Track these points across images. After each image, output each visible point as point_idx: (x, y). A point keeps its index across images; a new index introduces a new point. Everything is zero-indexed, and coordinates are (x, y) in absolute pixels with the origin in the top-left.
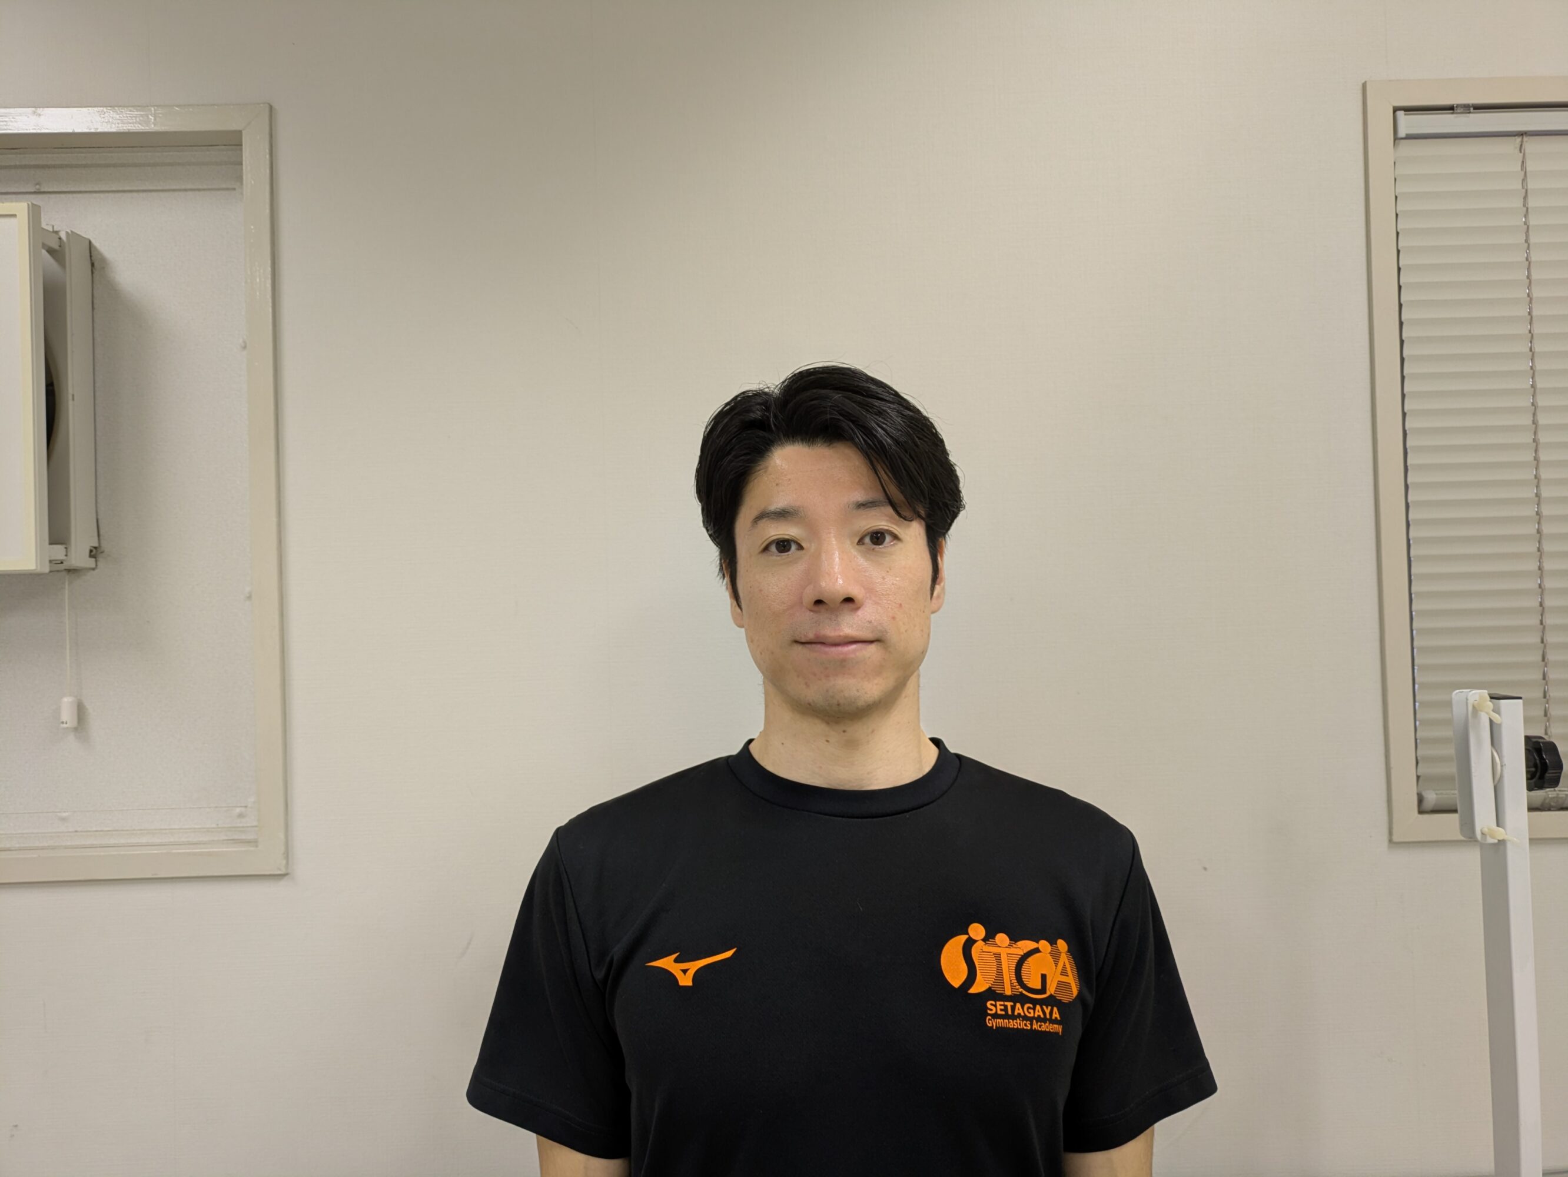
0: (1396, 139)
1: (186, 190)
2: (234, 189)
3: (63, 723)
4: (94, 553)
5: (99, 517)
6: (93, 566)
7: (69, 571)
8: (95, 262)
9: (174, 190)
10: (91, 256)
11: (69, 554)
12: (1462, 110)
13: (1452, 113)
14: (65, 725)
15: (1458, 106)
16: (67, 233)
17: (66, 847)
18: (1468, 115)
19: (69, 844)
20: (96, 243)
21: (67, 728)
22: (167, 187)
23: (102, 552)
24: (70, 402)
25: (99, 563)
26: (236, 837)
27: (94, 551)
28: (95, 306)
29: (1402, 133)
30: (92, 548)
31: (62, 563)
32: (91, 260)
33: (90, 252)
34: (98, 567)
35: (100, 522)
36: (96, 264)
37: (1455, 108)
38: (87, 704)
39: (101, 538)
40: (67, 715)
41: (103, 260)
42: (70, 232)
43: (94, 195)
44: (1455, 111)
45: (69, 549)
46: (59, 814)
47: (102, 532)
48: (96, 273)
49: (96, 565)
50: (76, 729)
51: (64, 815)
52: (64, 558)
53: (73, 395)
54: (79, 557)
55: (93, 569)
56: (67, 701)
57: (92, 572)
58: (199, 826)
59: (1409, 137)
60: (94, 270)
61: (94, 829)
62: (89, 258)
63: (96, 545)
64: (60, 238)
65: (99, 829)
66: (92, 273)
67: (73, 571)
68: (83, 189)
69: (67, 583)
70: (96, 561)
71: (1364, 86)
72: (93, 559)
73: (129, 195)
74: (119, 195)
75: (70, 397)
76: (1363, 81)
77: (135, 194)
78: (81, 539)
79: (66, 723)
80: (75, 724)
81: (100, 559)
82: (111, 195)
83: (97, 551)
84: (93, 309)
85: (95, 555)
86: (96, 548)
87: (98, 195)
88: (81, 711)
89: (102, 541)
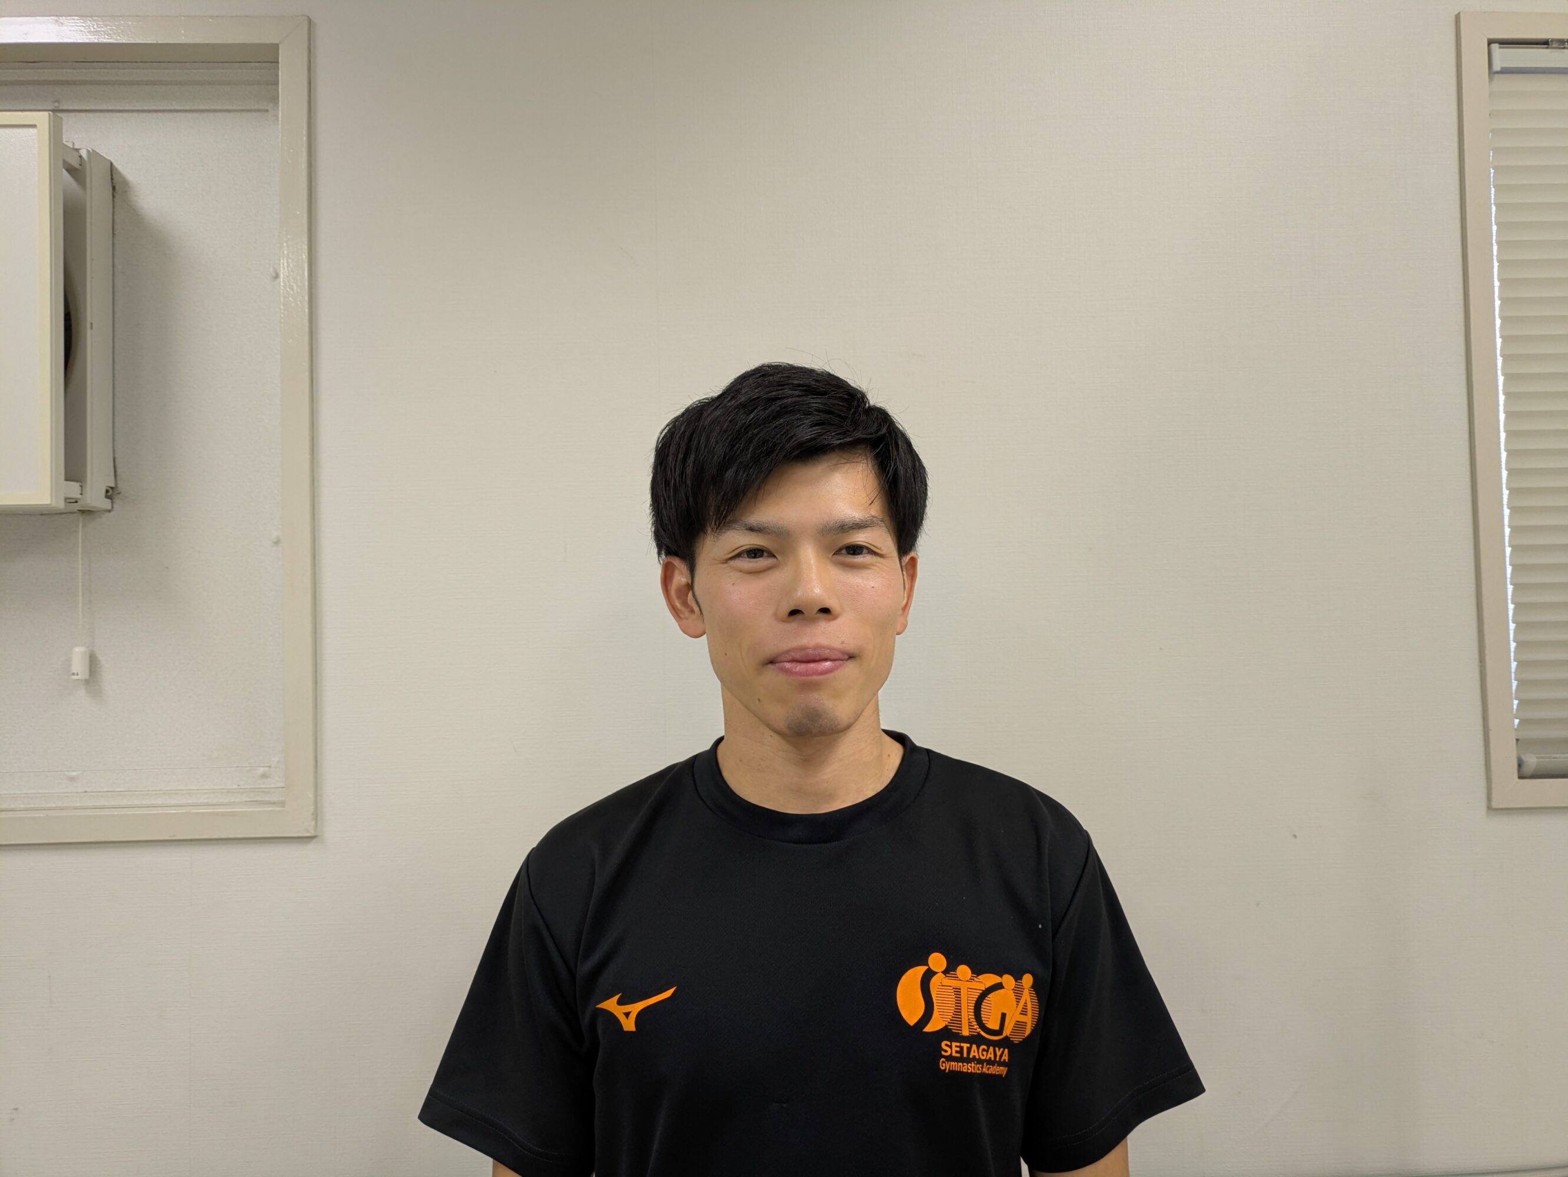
0: (1492, 73)
1: (215, 111)
2: (267, 111)
3: (73, 674)
4: (111, 493)
5: (117, 456)
6: (109, 507)
7: (83, 511)
8: (117, 185)
10: (112, 179)
11: (83, 493)
12: (1557, 45)
13: (1547, 48)
14: (75, 677)
15: (1553, 40)
16: (88, 151)
17: (76, 808)
18: (1563, 50)
19: (79, 805)
20: (118, 166)
21: (78, 680)
22: (196, 107)
23: (119, 494)
24: (89, 331)
25: (115, 505)
26: (259, 798)
27: (111, 491)
28: (116, 232)
29: (1497, 67)
30: (108, 488)
31: (76, 502)
32: (112, 183)
33: (112, 175)
34: (115, 509)
35: (117, 461)
36: (117, 188)
37: (1550, 43)
38: (101, 657)
39: (118, 478)
40: (79, 666)
41: (126, 183)
42: (91, 151)
43: (117, 114)
44: (1550, 46)
45: (83, 488)
46: (67, 773)
47: (119, 471)
48: (117, 196)
49: (112, 507)
50: (87, 682)
51: (74, 774)
52: (79, 496)
53: (92, 324)
54: (95, 498)
55: (109, 511)
56: (79, 651)
57: (107, 514)
58: (219, 787)
59: (1505, 71)
60: (115, 194)
61: (105, 790)
62: (110, 180)
63: (113, 485)
64: (81, 157)
65: (111, 790)
66: (113, 196)
67: (87, 513)
68: (105, 107)
69: (81, 525)
70: (112, 502)
71: (1458, 17)
72: (109, 501)
73: (154, 115)
74: (144, 115)
75: (88, 326)
76: (1456, 13)
77: (160, 114)
78: (98, 478)
79: (78, 675)
80: (87, 676)
81: (117, 501)
82: (135, 114)
83: (113, 492)
84: (113, 234)
85: (111, 495)
86: (112, 488)
87: (121, 114)
88: (93, 663)
89: (118, 481)
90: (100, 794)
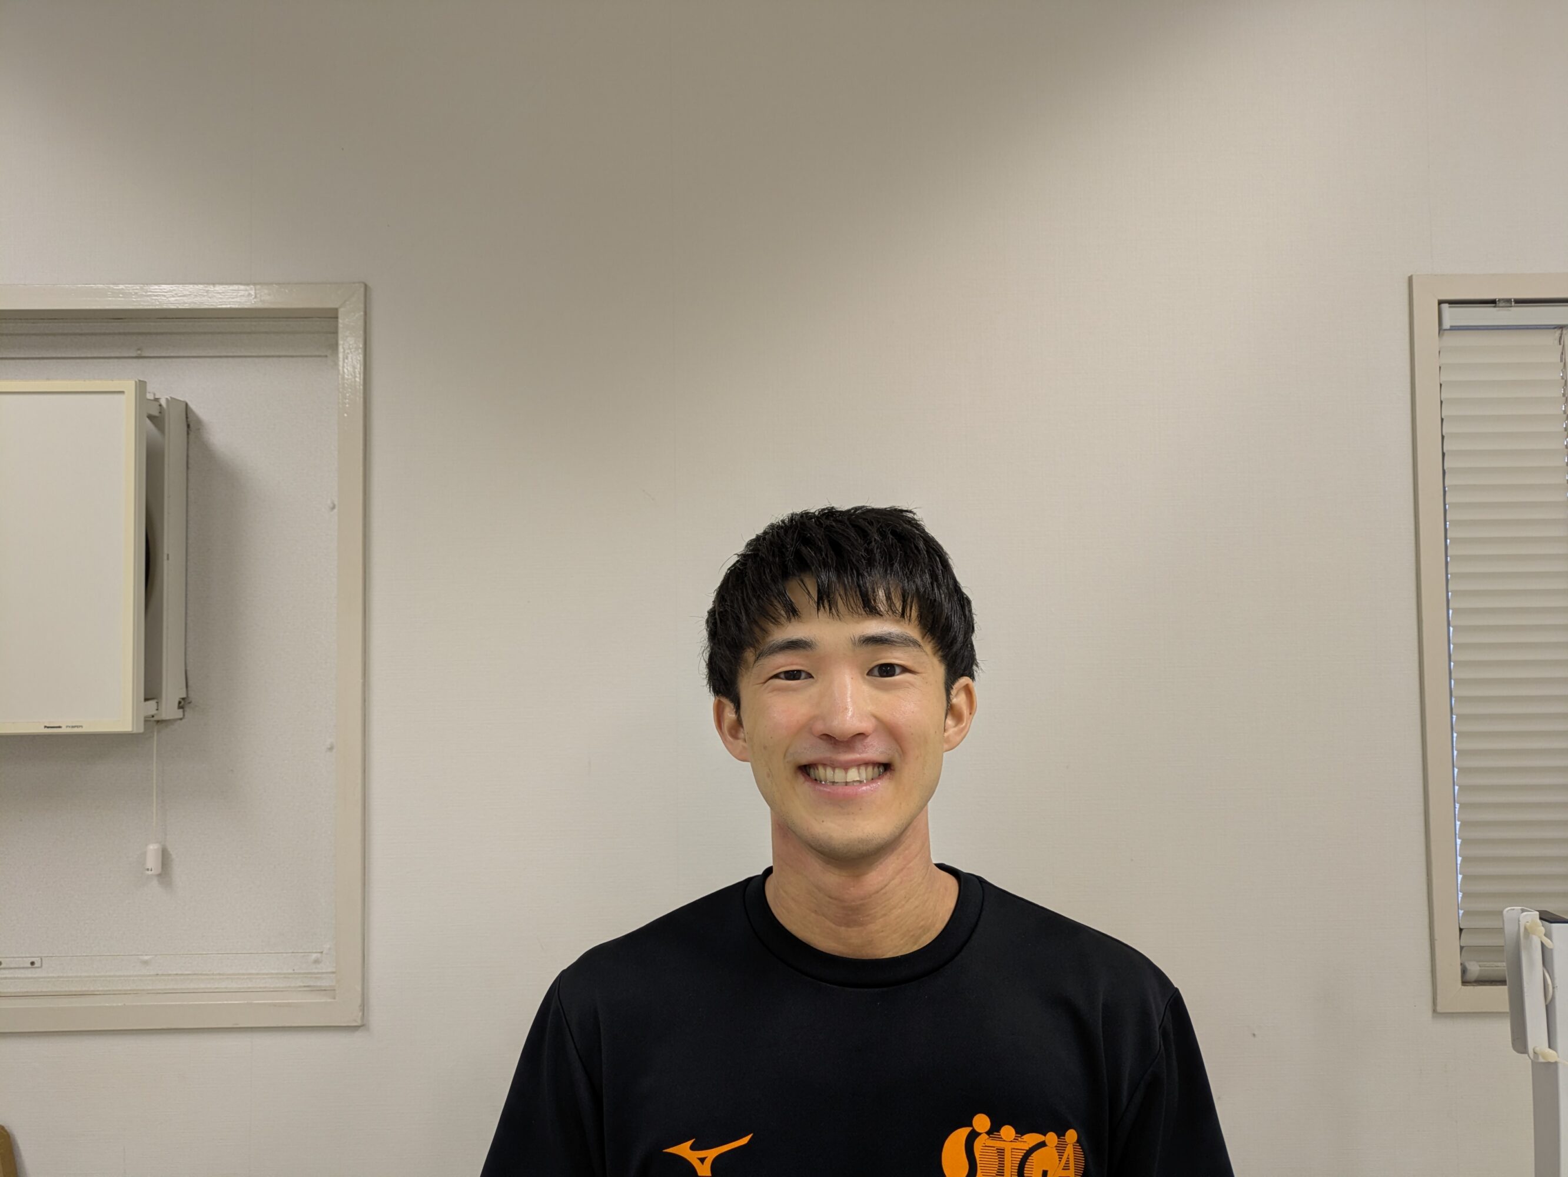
0: (1441, 329)
1: (279, 356)
3: (148, 870)
4: (182, 704)
5: (188, 669)
6: (181, 717)
7: (158, 722)
8: (191, 424)
10: (187, 418)
11: (159, 709)
12: (1503, 304)
13: (1495, 307)
14: (149, 873)
15: (1499, 300)
16: (167, 399)
18: (1510, 308)
20: (192, 406)
21: (152, 875)
22: (262, 353)
23: (190, 703)
24: (165, 562)
25: (186, 713)
26: (312, 984)
27: (183, 702)
28: (190, 466)
29: (1446, 325)
30: (181, 700)
31: (154, 716)
32: (187, 421)
33: (187, 414)
34: (186, 717)
35: (188, 673)
36: (192, 425)
37: (1497, 303)
39: (189, 689)
40: (152, 862)
41: (199, 422)
42: (170, 398)
43: (192, 360)
44: (1497, 305)
45: (159, 704)
46: (141, 957)
47: (190, 683)
48: (192, 434)
49: (184, 715)
50: (159, 875)
51: (146, 958)
52: (155, 712)
53: (168, 555)
54: (169, 709)
55: (181, 720)
56: (153, 848)
57: (179, 721)
58: (276, 971)
59: (1453, 328)
60: (190, 432)
61: (175, 973)
62: (185, 420)
63: (184, 696)
64: (160, 405)
65: (180, 973)
66: (188, 434)
67: (163, 723)
68: (181, 354)
69: (157, 736)
70: (184, 712)
71: (1410, 279)
72: (181, 710)
74: (216, 360)
75: (165, 557)
76: (1410, 275)
77: (230, 359)
78: (172, 690)
79: (151, 870)
80: (159, 871)
81: (187, 709)
82: (208, 360)
83: (185, 702)
84: (188, 468)
86: (183, 699)
88: (165, 857)
89: (190, 692)
90: (168, 978)
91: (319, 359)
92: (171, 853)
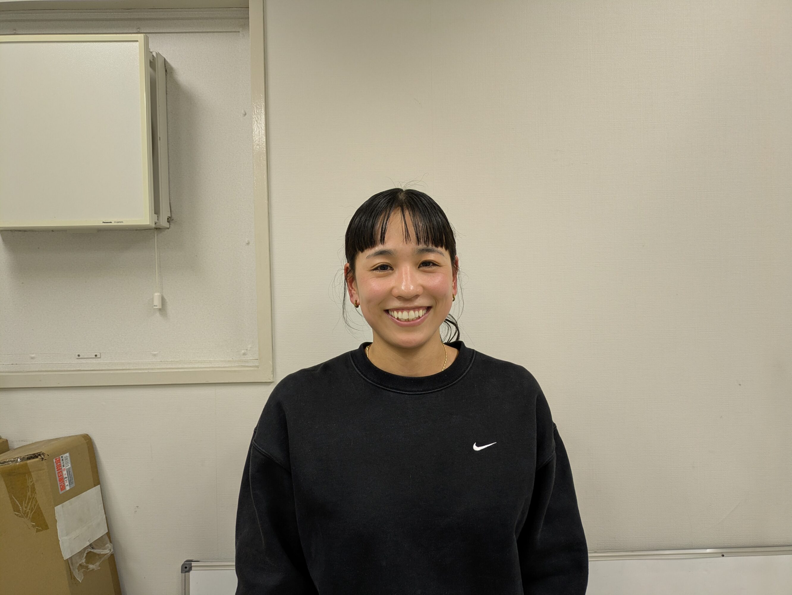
1: (214, 32)
2: (239, 32)
3: (155, 306)
4: (169, 220)
5: (171, 202)
6: (168, 227)
7: (158, 229)
9: (208, 32)
10: (165, 66)
11: (159, 220)
14: (156, 307)
16: (156, 53)
17: (158, 369)
19: (158, 367)
20: (168, 60)
21: (157, 309)
23: (173, 220)
24: (159, 141)
25: (171, 226)
26: (243, 365)
27: (169, 219)
28: (167, 93)
30: (168, 217)
31: (156, 224)
32: (165, 68)
35: (171, 204)
36: (168, 70)
38: (165, 297)
39: (172, 213)
40: (157, 302)
41: (172, 68)
42: (157, 53)
43: (167, 34)
45: (159, 217)
46: (152, 352)
47: (172, 209)
48: (168, 75)
49: (170, 227)
50: (161, 310)
51: (155, 353)
53: (160, 138)
54: (164, 223)
55: (168, 228)
56: (157, 295)
57: (167, 230)
58: (223, 359)
61: (170, 360)
63: (170, 216)
64: (153, 56)
65: (173, 360)
66: (166, 75)
67: (160, 229)
68: (161, 31)
69: (156, 235)
70: (170, 224)
73: (185, 34)
77: (187, 34)
78: (164, 211)
79: (157, 306)
80: (160, 307)
81: (171, 223)
82: (175, 34)
85: (169, 221)
86: (170, 217)
87: (169, 34)
88: (163, 301)
89: (172, 214)
90: (168, 362)
91: (235, 33)
92: (166, 299)
